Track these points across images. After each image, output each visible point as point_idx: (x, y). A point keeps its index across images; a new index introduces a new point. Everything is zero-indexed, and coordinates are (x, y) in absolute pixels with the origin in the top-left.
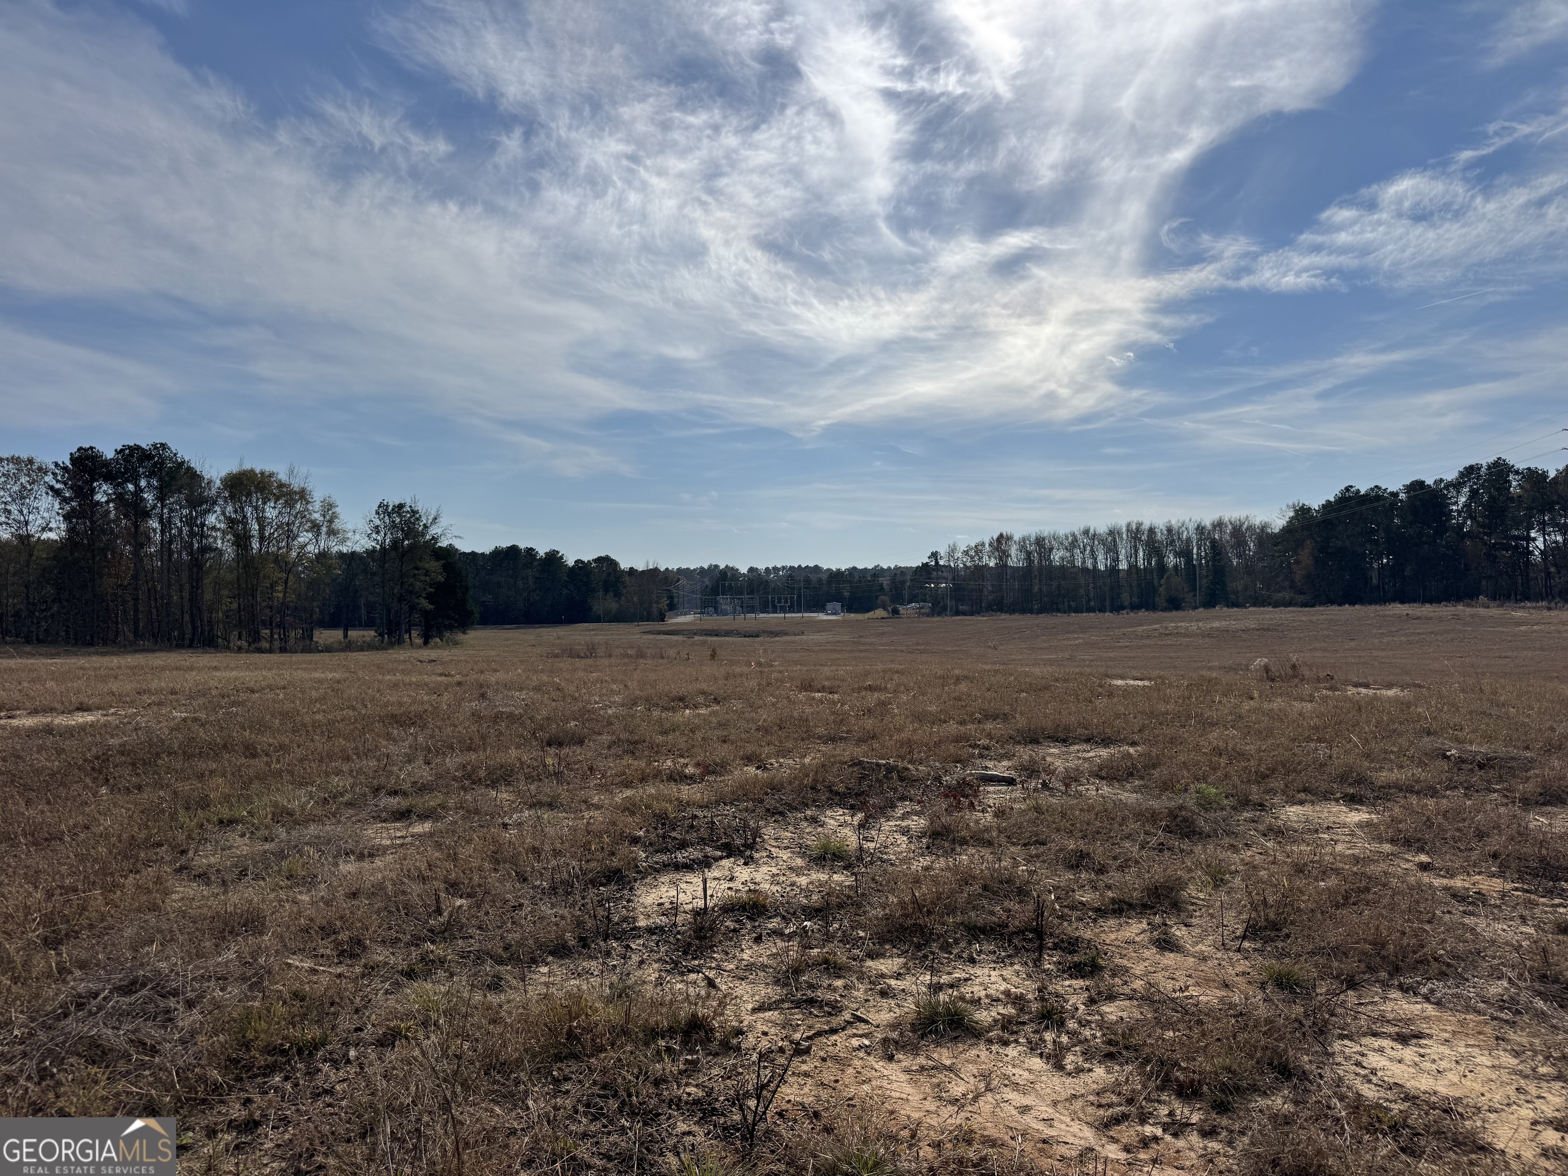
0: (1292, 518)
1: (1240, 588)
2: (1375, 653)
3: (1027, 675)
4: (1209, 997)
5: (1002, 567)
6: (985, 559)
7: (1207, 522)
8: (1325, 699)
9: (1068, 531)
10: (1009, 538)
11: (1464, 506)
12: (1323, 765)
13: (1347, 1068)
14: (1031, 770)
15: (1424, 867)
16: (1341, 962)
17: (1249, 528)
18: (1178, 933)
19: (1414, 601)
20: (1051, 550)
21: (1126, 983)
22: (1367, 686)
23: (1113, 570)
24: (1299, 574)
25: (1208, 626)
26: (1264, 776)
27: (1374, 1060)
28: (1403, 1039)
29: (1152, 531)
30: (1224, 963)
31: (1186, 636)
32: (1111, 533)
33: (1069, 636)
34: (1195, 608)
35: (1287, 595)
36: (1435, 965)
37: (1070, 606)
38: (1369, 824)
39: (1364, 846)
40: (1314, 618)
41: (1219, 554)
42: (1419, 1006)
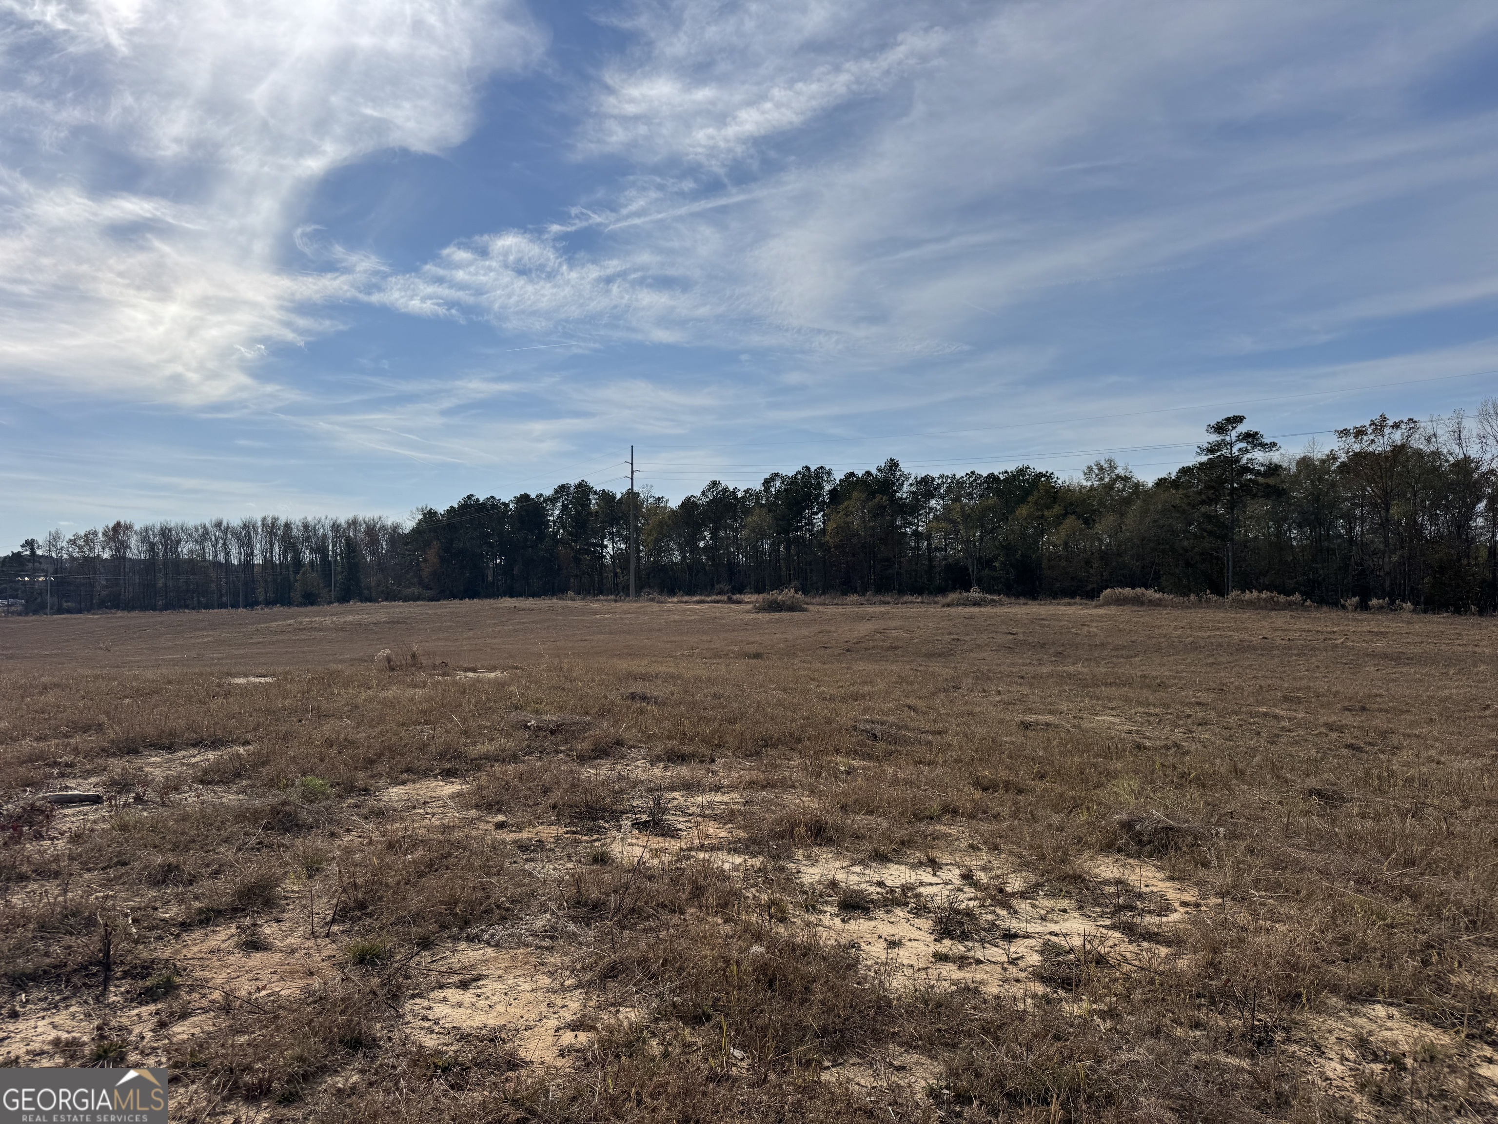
0: (420, 521)
1: (373, 584)
2: (489, 641)
3: (135, 678)
4: (290, 990)
5: (119, 559)
6: (98, 550)
7: (342, 521)
8: (435, 685)
9: (198, 523)
10: (128, 527)
11: (558, 517)
12: (425, 745)
13: (413, 1025)
14: (122, 785)
15: (500, 826)
16: (419, 926)
17: (383, 528)
18: (268, 931)
19: (521, 596)
20: (178, 542)
21: (204, 996)
22: (474, 670)
23: (247, 565)
24: (426, 571)
25: (342, 620)
26: (372, 762)
27: (440, 1010)
28: (464, 985)
29: (287, 526)
30: (312, 951)
31: (321, 630)
32: (245, 526)
33: (197, 633)
34: (330, 603)
35: (416, 590)
36: (496, 911)
37: (199, 602)
38: (460, 794)
39: (454, 815)
40: (439, 611)
41: (354, 552)
42: (481, 952)
